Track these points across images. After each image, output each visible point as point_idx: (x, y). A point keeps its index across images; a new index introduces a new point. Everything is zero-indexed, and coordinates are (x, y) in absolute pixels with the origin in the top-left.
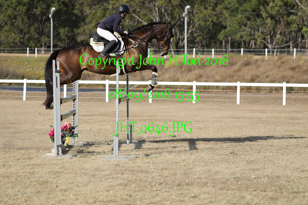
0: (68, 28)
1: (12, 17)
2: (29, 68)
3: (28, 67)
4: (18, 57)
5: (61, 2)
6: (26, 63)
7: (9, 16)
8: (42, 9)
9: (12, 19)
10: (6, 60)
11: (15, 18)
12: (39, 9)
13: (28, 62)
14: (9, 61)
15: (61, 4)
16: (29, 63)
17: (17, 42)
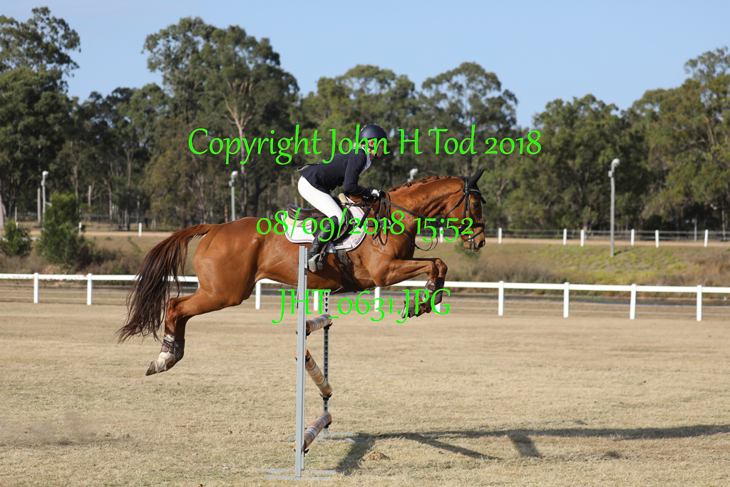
0: (630, 193)
1: (530, 174)
2: (571, 265)
3: (570, 263)
4: (550, 246)
5: (617, 148)
6: (566, 256)
7: (525, 172)
8: (584, 160)
9: (530, 177)
10: (530, 252)
11: (535, 175)
12: (579, 160)
13: (568, 256)
14: (535, 252)
15: (619, 151)
16: (571, 256)
17: (538, 219)
